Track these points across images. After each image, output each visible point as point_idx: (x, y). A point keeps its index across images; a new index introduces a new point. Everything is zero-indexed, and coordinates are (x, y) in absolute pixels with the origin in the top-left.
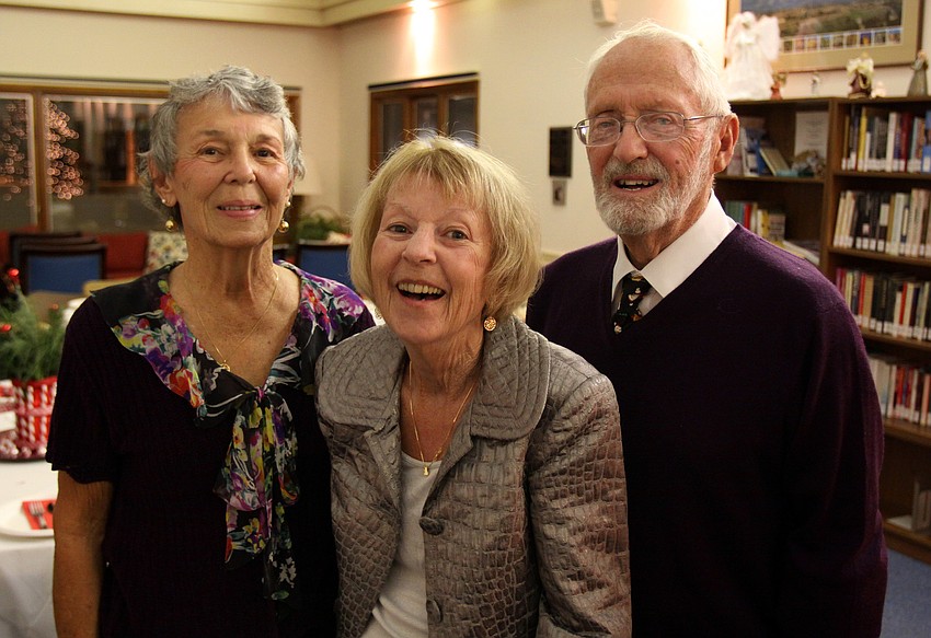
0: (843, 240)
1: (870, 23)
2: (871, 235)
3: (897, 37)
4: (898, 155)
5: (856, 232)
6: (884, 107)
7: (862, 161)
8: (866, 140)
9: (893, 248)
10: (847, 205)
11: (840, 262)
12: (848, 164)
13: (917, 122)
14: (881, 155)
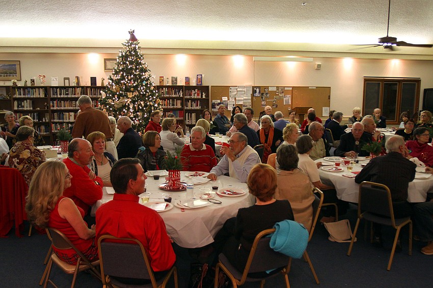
0: (16, 108)
1: (11, 73)
2: (21, 107)
3: (16, 76)
4: (23, 95)
5: (18, 107)
6: (20, 88)
7: (17, 96)
8: (17, 93)
9: (25, 109)
10: (16, 103)
11: (16, 112)
12: (15, 96)
13: (26, 90)
14: (21, 95)
